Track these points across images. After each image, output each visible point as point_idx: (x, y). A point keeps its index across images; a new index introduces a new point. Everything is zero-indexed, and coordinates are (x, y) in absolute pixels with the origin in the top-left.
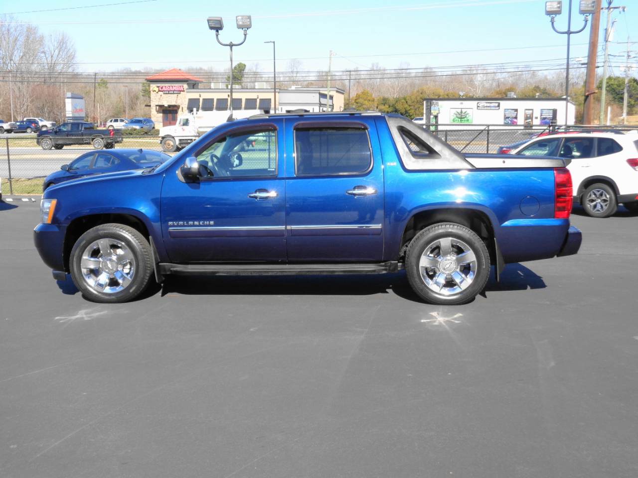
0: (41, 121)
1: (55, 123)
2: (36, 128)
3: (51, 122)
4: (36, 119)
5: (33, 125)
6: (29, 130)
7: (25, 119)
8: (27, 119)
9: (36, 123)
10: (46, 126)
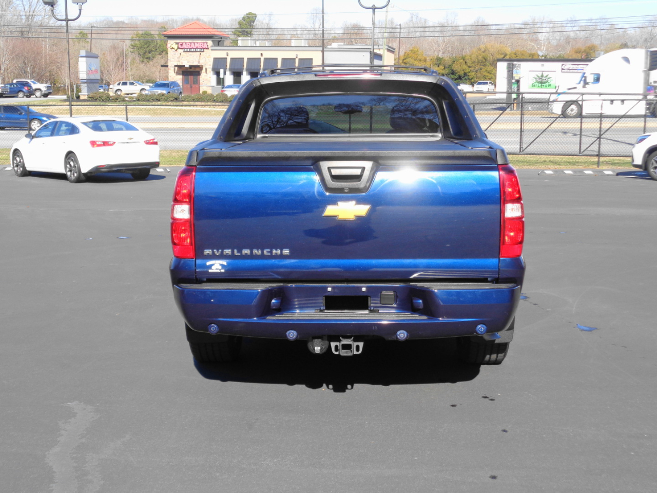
0: (34, 83)
1: (50, 85)
2: (29, 92)
3: (46, 85)
4: (29, 81)
5: (26, 88)
6: (21, 95)
7: (15, 81)
8: (17, 82)
9: (29, 86)
10: (40, 90)
